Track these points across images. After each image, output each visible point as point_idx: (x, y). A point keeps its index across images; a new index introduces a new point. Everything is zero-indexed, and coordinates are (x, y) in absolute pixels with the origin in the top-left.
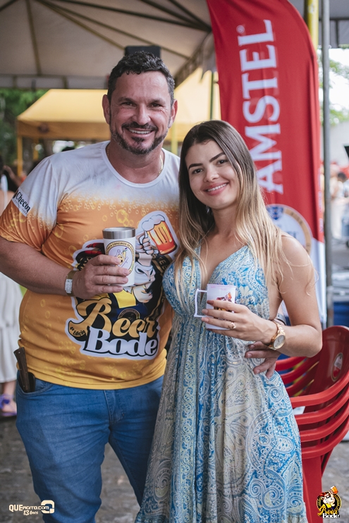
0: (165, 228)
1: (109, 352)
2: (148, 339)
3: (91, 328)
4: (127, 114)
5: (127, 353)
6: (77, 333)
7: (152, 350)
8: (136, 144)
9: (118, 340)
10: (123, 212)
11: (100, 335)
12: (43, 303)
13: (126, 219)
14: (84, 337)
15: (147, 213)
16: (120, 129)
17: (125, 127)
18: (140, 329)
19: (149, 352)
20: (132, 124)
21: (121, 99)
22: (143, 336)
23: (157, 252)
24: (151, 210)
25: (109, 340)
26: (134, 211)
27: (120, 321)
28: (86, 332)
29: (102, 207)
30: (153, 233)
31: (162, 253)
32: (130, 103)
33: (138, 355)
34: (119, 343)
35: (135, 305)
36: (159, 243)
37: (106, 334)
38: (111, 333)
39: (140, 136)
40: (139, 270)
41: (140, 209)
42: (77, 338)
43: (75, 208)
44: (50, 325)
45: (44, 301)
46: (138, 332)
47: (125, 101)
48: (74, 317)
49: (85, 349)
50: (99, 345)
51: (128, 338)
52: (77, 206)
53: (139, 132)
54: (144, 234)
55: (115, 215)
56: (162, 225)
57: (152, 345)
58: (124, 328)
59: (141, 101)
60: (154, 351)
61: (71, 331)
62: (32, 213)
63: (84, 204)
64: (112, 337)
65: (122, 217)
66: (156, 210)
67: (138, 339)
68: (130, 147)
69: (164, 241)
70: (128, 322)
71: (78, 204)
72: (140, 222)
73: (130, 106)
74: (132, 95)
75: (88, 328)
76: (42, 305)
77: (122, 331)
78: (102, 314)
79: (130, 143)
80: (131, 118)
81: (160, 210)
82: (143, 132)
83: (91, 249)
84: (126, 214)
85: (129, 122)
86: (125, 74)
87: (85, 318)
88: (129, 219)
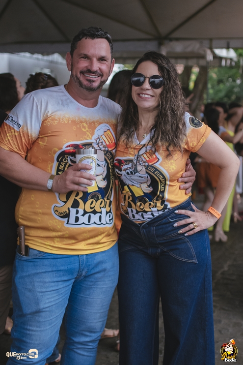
0: (110, 134)
1: (83, 223)
2: (107, 213)
3: (71, 209)
4: (83, 64)
5: (95, 223)
6: (61, 213)
7: (110, 220)
8: (89, 83)
9: (89, 214)
10: (85, 124)
11: (77, 212)
12: (32, 197)
13: (87, 129)
14: (67, 216)
15: (98, 125)
16: (79, 74)
17: (82, 73)
18: (102, 206)
19: (108, 222)
20: (87, 71)
21: (80, 55)
22: (104, 211)
23: (107, 149)
24: (100, 123)
25: (83, 215)
26: (90, 123)
27: (89, 202)
28: (68, 211)
29: (71, 121)
30: (103, 137)
31: (110, 149)
32: (86, 57)
33: (102, 224)
34: (90, 217)
35: (97, 189)
36: (108, 143)
37: (81, 212)
38: (84, 210)
39: (91, 79)
40: (98, 165)
41: (94, 122)
42: (62, 217)
43: (54, 123)
44: (41, 211)
45: (33, 195)
46: (101, 208)
47: (83, 56)
48: (57, 203)
49: (67, 223)
50: (77, 219)
51: (95, 212)
52: (55, 122)
53: (91, 76)
54: (99, 138)
55: (80, 126)
56: (108, 132)
57: (110, 217)
58: (92, 206)
59: (93, 56)
60: (111, 221)
61: (56, 212)
62: (23, 128)
63: (60, 120)
64: (85, 213)
65: (85, 128)
66: (103, 123)
67: (101, 213)
68: (85, 85)
69: (110, 142)
70: (94, 201)
71: (56, 120)
72: (96, 131)
73: (86, 59)
74: (88, 52)
75: (69, 209)
76: (32, 199)
77: (91, 208)
78: (77, 198)
79: (85, 83)
80: (87, 67)
81: (105, 123)
82: (93, 77)
83: (69, 148)
84: (87, 126)
85: (85, 69)
86: (84, 39)
87: (65, 202)
88: (89, 128)
